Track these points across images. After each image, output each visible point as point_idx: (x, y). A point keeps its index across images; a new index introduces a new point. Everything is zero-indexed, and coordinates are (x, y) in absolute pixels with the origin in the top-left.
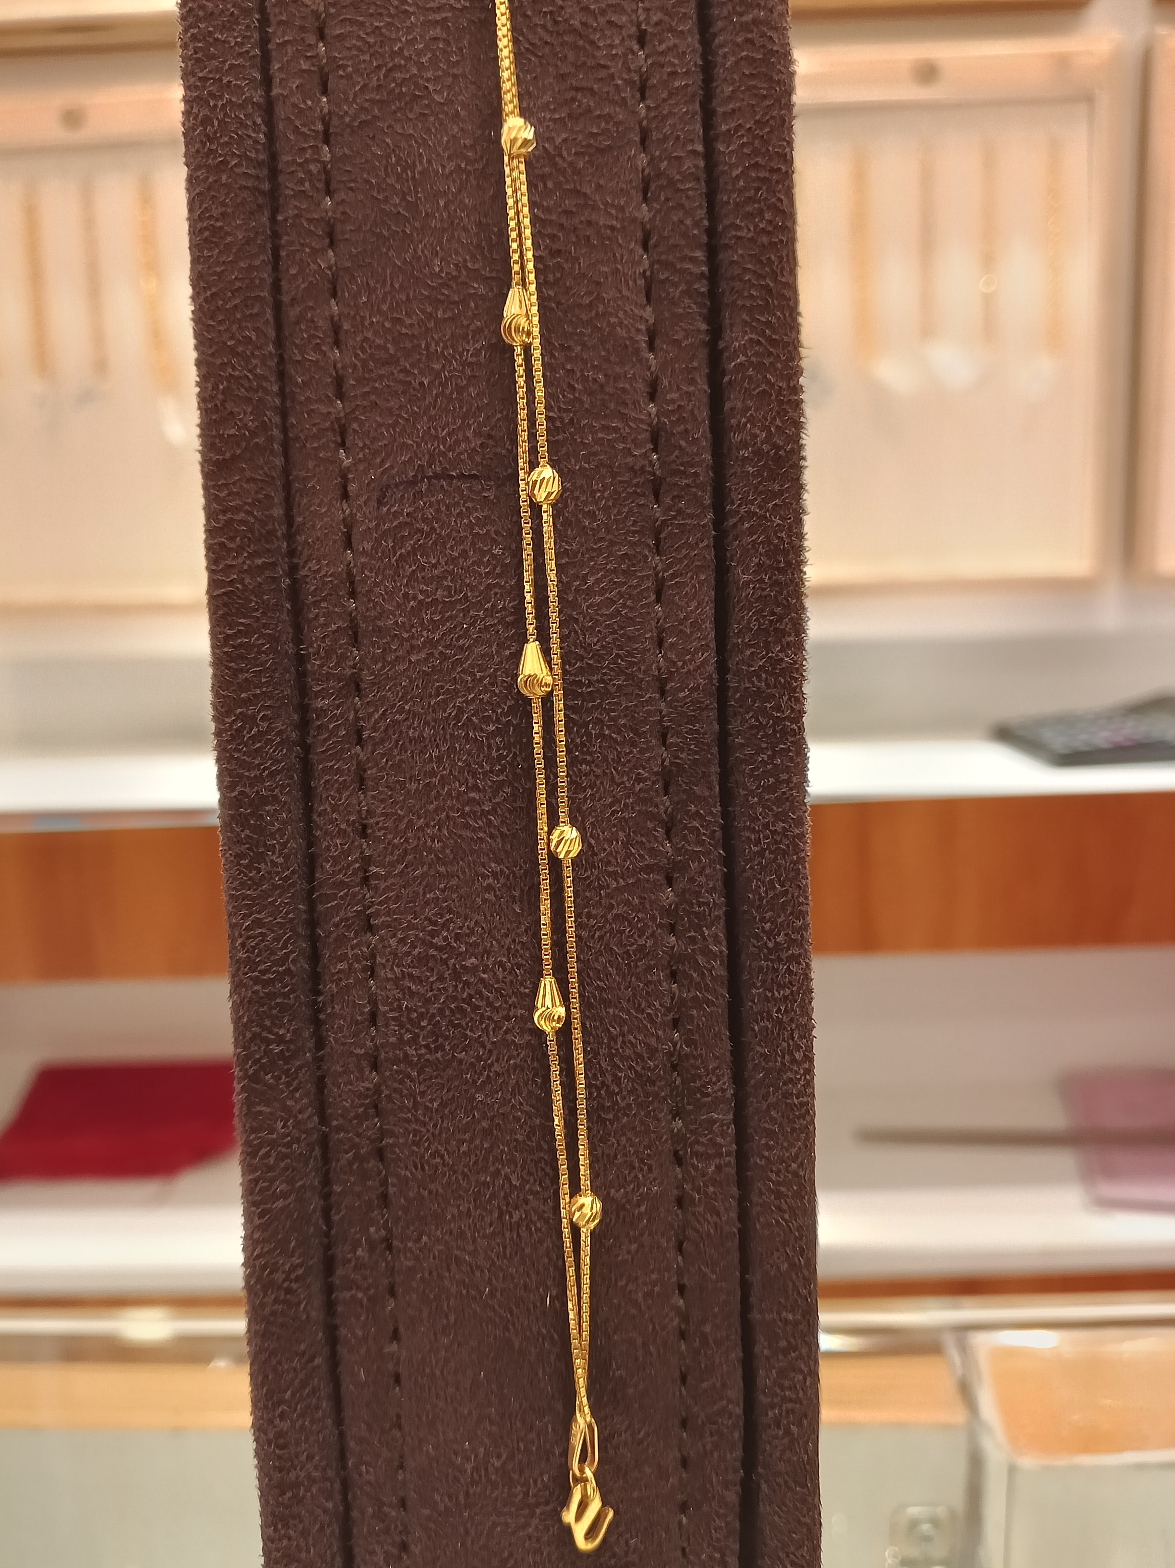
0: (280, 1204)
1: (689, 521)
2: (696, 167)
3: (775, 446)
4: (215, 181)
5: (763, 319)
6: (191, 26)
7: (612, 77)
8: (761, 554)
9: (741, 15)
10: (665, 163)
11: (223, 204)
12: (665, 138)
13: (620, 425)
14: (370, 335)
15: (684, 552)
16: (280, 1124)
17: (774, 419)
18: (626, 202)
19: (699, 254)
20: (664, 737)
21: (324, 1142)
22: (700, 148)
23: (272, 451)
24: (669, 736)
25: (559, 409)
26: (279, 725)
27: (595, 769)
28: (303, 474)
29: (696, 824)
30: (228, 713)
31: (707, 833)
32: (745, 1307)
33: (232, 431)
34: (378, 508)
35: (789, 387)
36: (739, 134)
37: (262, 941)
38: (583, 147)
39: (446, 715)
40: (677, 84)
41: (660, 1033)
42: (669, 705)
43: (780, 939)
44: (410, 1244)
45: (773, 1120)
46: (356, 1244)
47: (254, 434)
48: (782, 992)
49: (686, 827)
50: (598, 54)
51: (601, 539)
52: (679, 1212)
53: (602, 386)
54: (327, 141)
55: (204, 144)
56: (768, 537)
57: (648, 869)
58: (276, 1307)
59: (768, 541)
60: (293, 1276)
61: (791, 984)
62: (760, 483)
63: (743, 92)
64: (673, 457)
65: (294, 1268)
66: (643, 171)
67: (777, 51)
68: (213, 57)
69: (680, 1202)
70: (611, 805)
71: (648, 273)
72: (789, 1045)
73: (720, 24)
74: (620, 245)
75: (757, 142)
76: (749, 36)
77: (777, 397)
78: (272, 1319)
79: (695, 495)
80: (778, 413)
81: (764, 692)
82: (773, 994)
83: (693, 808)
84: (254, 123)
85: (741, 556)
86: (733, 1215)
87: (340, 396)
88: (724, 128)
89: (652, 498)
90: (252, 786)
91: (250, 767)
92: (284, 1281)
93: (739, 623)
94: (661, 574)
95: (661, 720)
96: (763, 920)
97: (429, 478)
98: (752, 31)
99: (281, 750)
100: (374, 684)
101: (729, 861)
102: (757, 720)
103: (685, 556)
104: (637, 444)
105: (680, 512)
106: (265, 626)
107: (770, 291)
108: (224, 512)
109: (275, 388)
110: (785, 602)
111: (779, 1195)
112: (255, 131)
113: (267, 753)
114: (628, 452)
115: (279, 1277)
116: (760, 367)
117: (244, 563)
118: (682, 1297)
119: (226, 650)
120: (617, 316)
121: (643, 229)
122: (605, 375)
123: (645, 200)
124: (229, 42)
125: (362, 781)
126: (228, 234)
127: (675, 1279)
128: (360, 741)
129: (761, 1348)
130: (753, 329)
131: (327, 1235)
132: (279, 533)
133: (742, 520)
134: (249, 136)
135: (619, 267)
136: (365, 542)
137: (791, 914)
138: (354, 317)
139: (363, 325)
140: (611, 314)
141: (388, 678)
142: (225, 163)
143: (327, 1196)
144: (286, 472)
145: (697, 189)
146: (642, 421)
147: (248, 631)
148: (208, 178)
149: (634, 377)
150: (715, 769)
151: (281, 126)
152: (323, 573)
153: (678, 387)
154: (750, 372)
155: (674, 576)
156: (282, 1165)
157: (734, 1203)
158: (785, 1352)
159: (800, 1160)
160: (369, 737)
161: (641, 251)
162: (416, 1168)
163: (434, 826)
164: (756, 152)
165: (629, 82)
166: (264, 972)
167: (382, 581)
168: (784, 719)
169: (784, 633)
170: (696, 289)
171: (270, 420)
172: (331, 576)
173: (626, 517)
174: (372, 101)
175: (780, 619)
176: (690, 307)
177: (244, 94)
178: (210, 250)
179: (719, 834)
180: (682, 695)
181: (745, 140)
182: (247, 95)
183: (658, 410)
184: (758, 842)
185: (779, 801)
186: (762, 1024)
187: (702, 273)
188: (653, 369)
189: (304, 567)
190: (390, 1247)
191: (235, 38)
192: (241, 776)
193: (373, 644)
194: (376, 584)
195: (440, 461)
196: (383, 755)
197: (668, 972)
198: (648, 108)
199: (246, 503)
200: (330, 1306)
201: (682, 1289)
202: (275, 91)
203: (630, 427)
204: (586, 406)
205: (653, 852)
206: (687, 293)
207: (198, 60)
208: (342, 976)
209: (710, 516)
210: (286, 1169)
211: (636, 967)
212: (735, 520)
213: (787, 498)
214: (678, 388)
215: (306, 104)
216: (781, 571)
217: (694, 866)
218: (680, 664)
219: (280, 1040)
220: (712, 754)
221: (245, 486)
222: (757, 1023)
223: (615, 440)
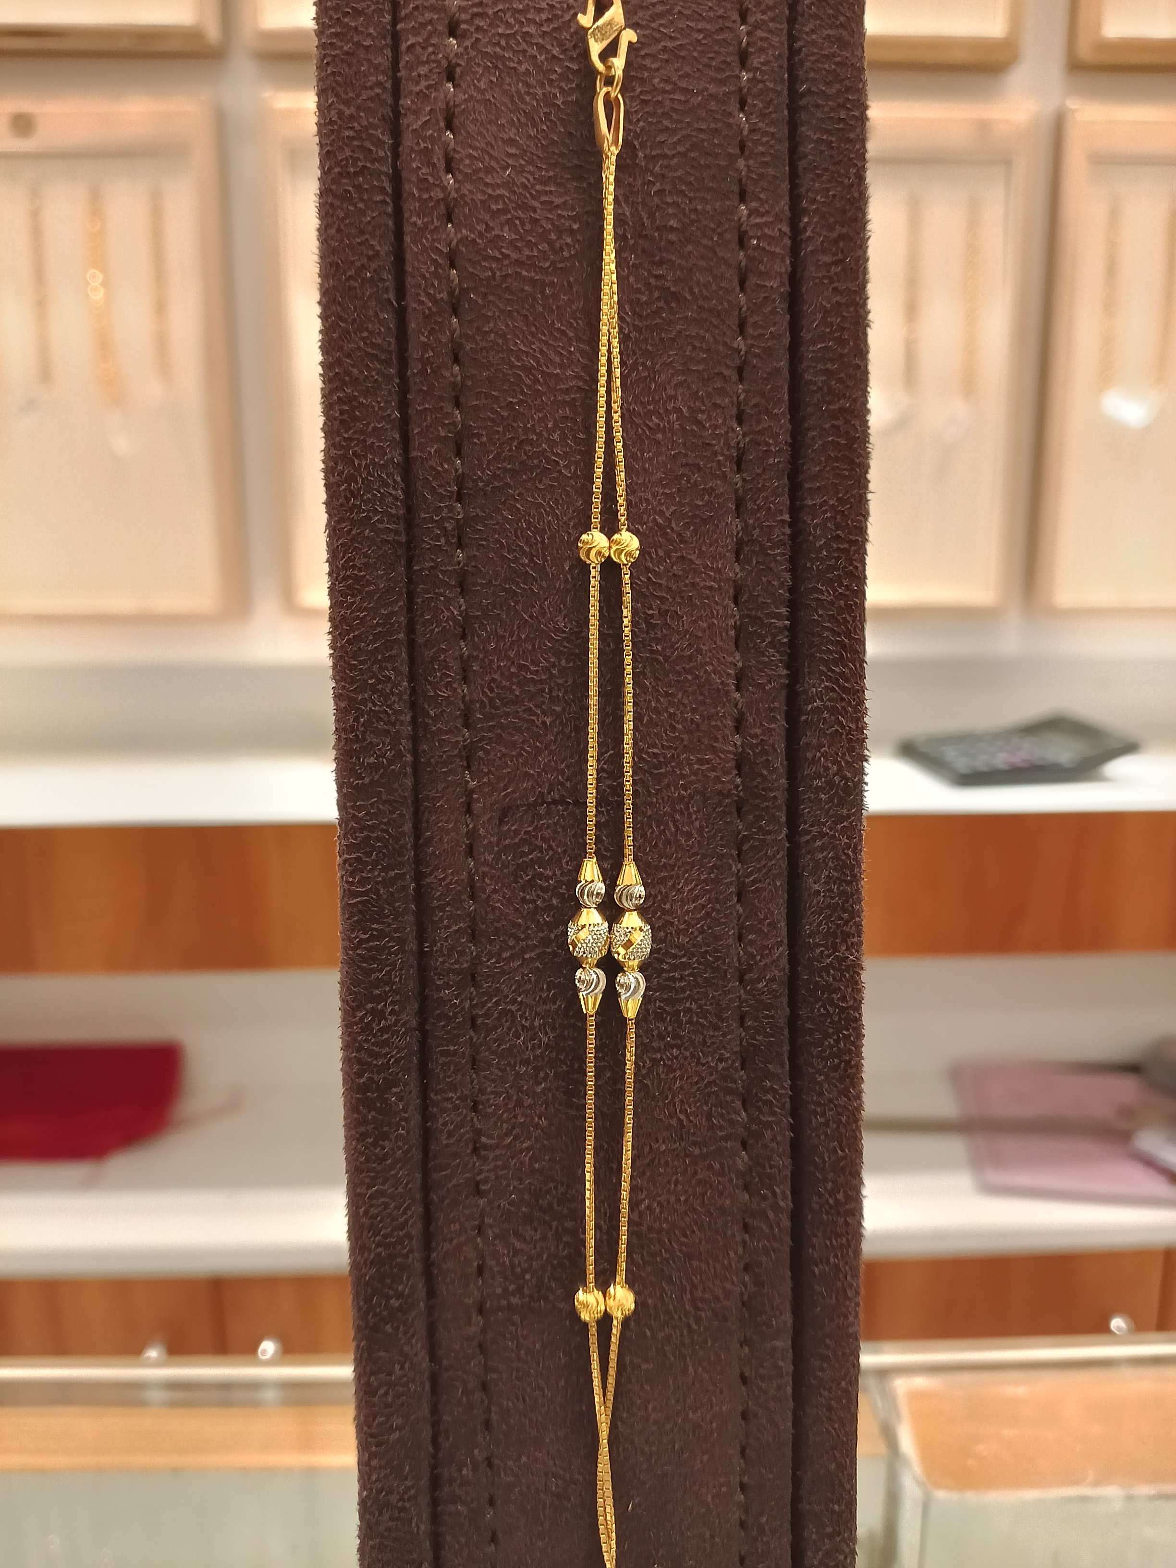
0: (396, 1435)
1: (768, 837)
2: (783, 534)
3: (844, 777)
4: (359, 534)
5: (837, 669)
6: (337, 389)
7: (715, 453)
8: (830, 868)
9: (829, 403)
10: (757, 530)
11: (365, 555)
12: (759, 508)
13: (712, 757)
14: (496, 676)
15: (763, 862)
16: (397, 1367)
17: (844, 754)
18: (723, 564)
19: (783, 610)
20: (742, 1019)
21: (434, 1379)
22: (786, 517)
23: (405, 775)
24: (747, 1020)
25: (663, 746)
26: (404, 1017)
27: (684, 1052)
28: (433, 794)
29: (769, 1097)
30: (359, 1007)
31: (779, 1105)
32: (796, 1499)
33: (372, 760)
34: (500, 825)
35: (857, 727)
36: (824, 509)
37: (385, 1209)
38: (689, 517)
39: (556, 1007)
40: (771, 461)
41: (735, 1278)
42: (748, 993)
43: (840, 1196)
44: (510, 1463)
45: (828, 1347)
46: (461, 1466)
47: (391, 762)
48: (839, 1240)
49: (760, 1099)
50: (705, 434)
51: (696, 854)
52: (743, 1423)
53: (698, 725)
54: (459, 500)
55: (348, 500)
56: (837, 854)
57: (726, 1138)
58: (391, 1524)
59: (837, 858)
60: (406, 1497)
61: (847, 1233)
62: (830, 808)
63: (828, 472)
64: (755, 783)
65: (408, 1489)
66: (738, 534)
67: (859, 437)
68: (356, 419)
69: (744, 1416)
70: (697, 1083)
71: (738, 623)
72: (843, 1284)
73: (810, 410)
74: (716, 602)
75: (839, 517)
76: (836, 423)
77: (847, 735)
78: (386, 1534)
79: (773, 815)
80: (847, 748)
81: (831, 985)
82: (831, 1242)
83: (768, 1084)
84: (394, 481)
85: (812, 868)
86: (790, 1424)
87: (466, 725)
88: (810, 502)
89: (735, 815)
90: (379, 1073)
91: (377, 1056)
92: (397, 1502)
93: (811, 925)
94: (742, 879)
95: (740, 1007)
96: (826, 1180)
97: (548, 804)
98: (838, 419)
99: (405, 1039)
100: (489, 976)
101: (796, 1128)
102: (825, 1009)
103: (764, 866)
104: (726, 773)
105: (760, 828)
106: (396, 930)
107: (844, 647)
108: (361, 830)
109: (408, 718)
110: (850, 908)
111: (830, 1408)
112: (394, 488)
113: (393, 1043)
114: (717, 779)
115: (394, 1498)
116: (833, 711)
117: (379, 874)
118: (743, 1493)
119: (359, 952)
120: (713, 665)
121: (735, 587)
122: (701, 716)
123: (737, 560)
124: (373, 407)
125: (474, 1061)
126: (369, 583)
127: (738, 1479)
128: (474, 1025)
129: (811, 1533)
130: (829, 679)
131: (434, 1456)
132: (409, 846)
133: (814, 839)
134: (391, 494)
135: (716, 622)
136: (487, 854)
137: (850, 1173)
138: (483, 660)
139: (491, 668)
140: (706, 664)
141: (503, 972)
142: (368, 518)
143: (435, 1425)
144: (416, 790)
145: (784, 554)
146: (729, 752)
147: (381, 935)
148: (351, 530)
149: (724, 716)
150: (786, 1048)
151: (419, 484)
152: (448, 881)
153: (761, 723)
154: (825, 715)
155: (754, 882)
156: (400, 1402)
157: (790, 1414)
158: (831, 1537)
159: (848, 1378)
160: (483, 1023)
161: (733, 606)
162: (518, 1399)
163: (542, 1105)
164: (838, 527)
165: (728, 458)
166: (385, 1236)
167: (501, 889)
168: (848, 1008)
169: (849, 935)
170: (779, 640)
171: (404, 747)
172: (455, 883)
173: (715, 834)
174: (505, 470)
175: (847, 923)
176: (774, 656)
177: (386, 453)
178: (353, 596)
179: (788, 1106)
180: (760, 985)
181: (829, 515)
182: (389, 456)
183: (743, 742)
184: (823, 1114)
185: (841, 1080)
186: (821, 1267)
187: (786, 626)
188: (740, 706)
189: (430, 874)
190: (490, 1465)
191: (379, 403)
192: (369, 1064)
193: (491, 942)
194: (495, 891)
195: (558, 789)
196: (496, 1041)
197: (742, 1224)
198: (744, 480)
199: (381, 823)
200: (435, 1518)
201: (743, 1486)
202: (414, 454)
203: (720, 758)
204: (685, 743)
205: (732, 1123)
206: (772, 644)
207: (342, 422)
208: (454, 1235)
209: (785, 831)
210: (403, 1404)
211: (716, 1223)
212: (809, 837)
213: (853, 821)
214: (762, 725)
215: (442, 466)
216: (849, 883)
217: (768, 1134)
218: (758, 958)
219: (399, 1295)
220: (783, 1035)
221: (381, 807)
222: (817, 1266)
223: (707, 769)
